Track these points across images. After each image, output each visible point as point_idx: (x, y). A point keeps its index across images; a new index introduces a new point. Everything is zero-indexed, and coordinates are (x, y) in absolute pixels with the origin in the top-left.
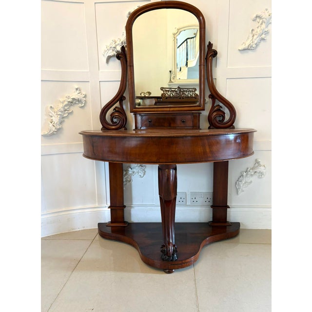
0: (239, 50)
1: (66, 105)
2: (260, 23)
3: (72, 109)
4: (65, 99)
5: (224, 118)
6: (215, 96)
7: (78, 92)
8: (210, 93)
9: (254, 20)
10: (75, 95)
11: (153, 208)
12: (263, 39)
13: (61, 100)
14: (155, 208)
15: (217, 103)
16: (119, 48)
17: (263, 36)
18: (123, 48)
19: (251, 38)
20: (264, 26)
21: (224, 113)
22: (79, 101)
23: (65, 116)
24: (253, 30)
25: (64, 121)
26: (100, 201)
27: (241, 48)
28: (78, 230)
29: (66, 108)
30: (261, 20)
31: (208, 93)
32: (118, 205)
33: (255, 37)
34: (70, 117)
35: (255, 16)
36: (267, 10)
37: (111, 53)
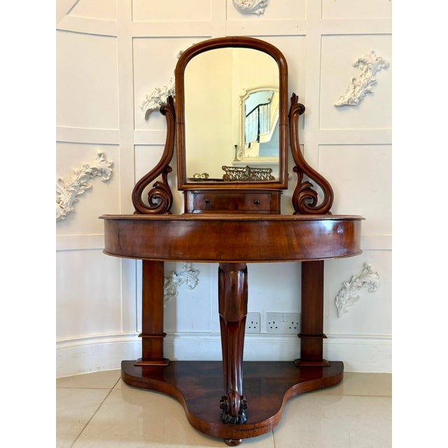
0: (336, 106)
1: (82, 178)
2: (364, 70)
3: (91, 183)
4: (82, 168)
5: (315, 200)
6: (302, 168)
7: (101, 159)
8: (295, 165)
9: (355, 66)
10: (97, 164)
11: (209, 338)
12: (369, 92)
13: (76, 170)
14: (213, 338)
15: (306, 178)
16: (164, 99)
17: (369, 88)
18: (170, 99)
19: (352, 90)
20: (369, 74)
21: (316, 194)
22: (102, 172)
23: (80, 193)
24: (354, 80)
25: (78, 201)
26: (127, 326)
28: (89, 372)
29: (82, 182)
30: (366, 67)
31: (292, 165)
32: (153, 333)
33: (358, 88)
34: (88, 194)
35: (357, 60)
36: (373, 52)
37: (153, 105)
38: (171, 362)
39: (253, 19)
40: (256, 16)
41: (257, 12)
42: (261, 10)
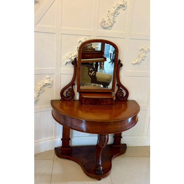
0: (133, 64)
2: (143, 52)
3: (45, 88)
4: (41, 83)
5: (123, 95)
6: (120, 85)
7: (49, 80)
8: (117, 83)
9: (140, 50)
10: (47, 82)
11: (84, 138)
12: (143, 60)
13: (39, 84)
14: (85, 138)
15: (121, 88)
16: (73, 58)
17: (144, 58)
18: (75, 59)
19: (138, 59)
20: (144, 54)
21: (123, 93)
22: (49, 84)
23: (40, 92)
24: (139, 55)
25: (39, 95)
26: (55, 135)
27: (134, 62)
28: (43, 151)
29: (41, 88)
30: (143, 51)
31: (116, 83)
32: (66, 139)
33: (140, 58)
34: (43, 92)
35: (141, 49)
36: (146, 46)
37: (69, 61)
38: (72, 147)
39: (107, 31)
40: (108, 30)
41: (109, 28)
42: (110, 28)
